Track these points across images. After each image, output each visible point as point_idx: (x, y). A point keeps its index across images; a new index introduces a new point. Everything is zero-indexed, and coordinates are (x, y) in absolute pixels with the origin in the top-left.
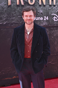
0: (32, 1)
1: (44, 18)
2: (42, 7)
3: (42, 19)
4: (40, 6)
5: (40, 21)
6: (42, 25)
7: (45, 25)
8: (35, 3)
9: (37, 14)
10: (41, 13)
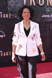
0: (42, 3)
1: (50, 16)
2: (49, 8)
3: (49, 16)
4: (48, 6)
5: (47, 18)
6: (49, 21)
7: (51, 21)
8: (44, 5)
9: (46, 13)
10: (48, 12)
